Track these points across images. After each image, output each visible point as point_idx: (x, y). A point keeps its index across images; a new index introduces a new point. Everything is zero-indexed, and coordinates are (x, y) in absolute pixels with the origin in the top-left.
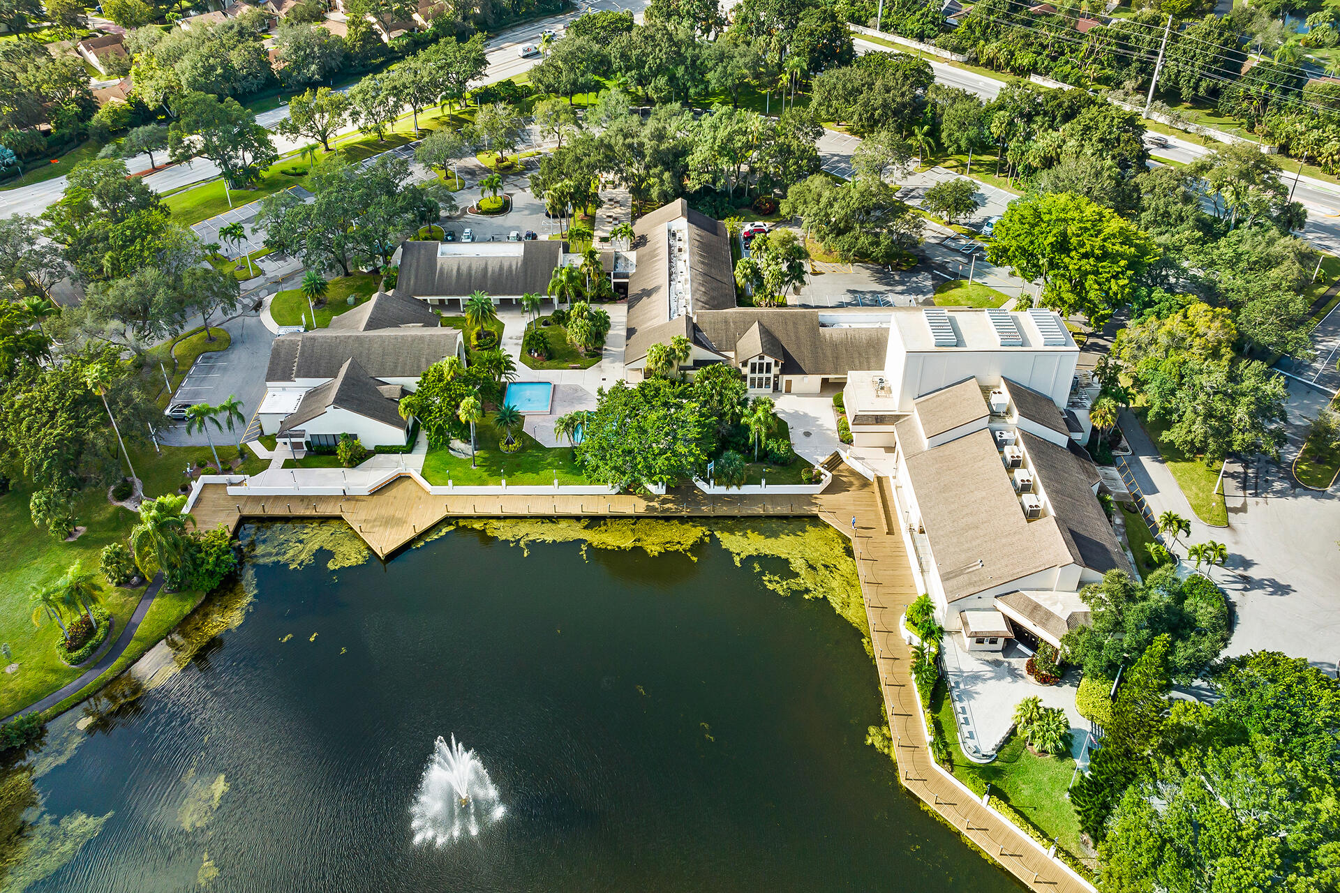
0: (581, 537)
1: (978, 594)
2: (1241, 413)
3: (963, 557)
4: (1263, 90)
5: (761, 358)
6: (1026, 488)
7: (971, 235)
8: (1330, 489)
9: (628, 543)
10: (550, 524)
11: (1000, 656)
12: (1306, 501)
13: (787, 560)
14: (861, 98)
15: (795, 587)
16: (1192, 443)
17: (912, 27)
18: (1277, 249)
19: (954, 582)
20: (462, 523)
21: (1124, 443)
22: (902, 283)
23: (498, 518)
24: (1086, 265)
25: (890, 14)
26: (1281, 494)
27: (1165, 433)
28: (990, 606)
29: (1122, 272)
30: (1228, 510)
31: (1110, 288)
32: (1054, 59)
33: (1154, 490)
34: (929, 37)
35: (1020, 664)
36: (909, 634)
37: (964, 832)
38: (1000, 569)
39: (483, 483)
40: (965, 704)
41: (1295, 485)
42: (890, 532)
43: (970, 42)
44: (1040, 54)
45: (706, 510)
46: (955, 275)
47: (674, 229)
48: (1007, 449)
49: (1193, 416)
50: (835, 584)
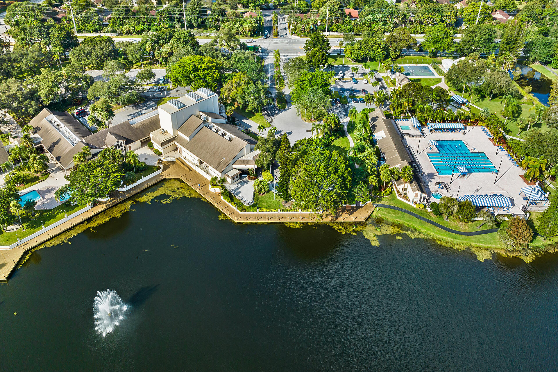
0: (88, 227)
1: (228, 167)
2: (262, 95)
3: (218, 160)
4: (217, 17)
5: (118, 142)
6: (224, 135)
7: (157, 85)
8: (287, 108)
9: (107, 219)
10: (72, 231)
11: (240, 181)
12: (284, 112)
13: (164, 194)
14: (93, 54)
15: (172, 199)
16: (255, 108)
17: (92, 28)
18: (246, 55)
19: (220, 167)
20: (33, 250)
21: (236, 119)
22: (145, 106)
23: (48, 240)
24: (205, 72)
25: (79, 26)
26: (278, 114)
27: (246, 109)
28: (232, 168)
29: (215, 71)
30: (270, 122)
31: (214, 77)
32: (149, 25)
33: (250, 126)
34: (100, 30)
35: (246, 179)
36: (214, 189)
37: (257, 221)
38: (231, 156)
39: (33, 233)
40: (239, 195)
41: (280, 110)
42: (190, 170)
43: (117, 28)
44: (143, 25)
45: (128, 195)
46: (160, 98)
47: (49, 119)
48: (213, 129)
49: (252, 101)
50: (183, 192)
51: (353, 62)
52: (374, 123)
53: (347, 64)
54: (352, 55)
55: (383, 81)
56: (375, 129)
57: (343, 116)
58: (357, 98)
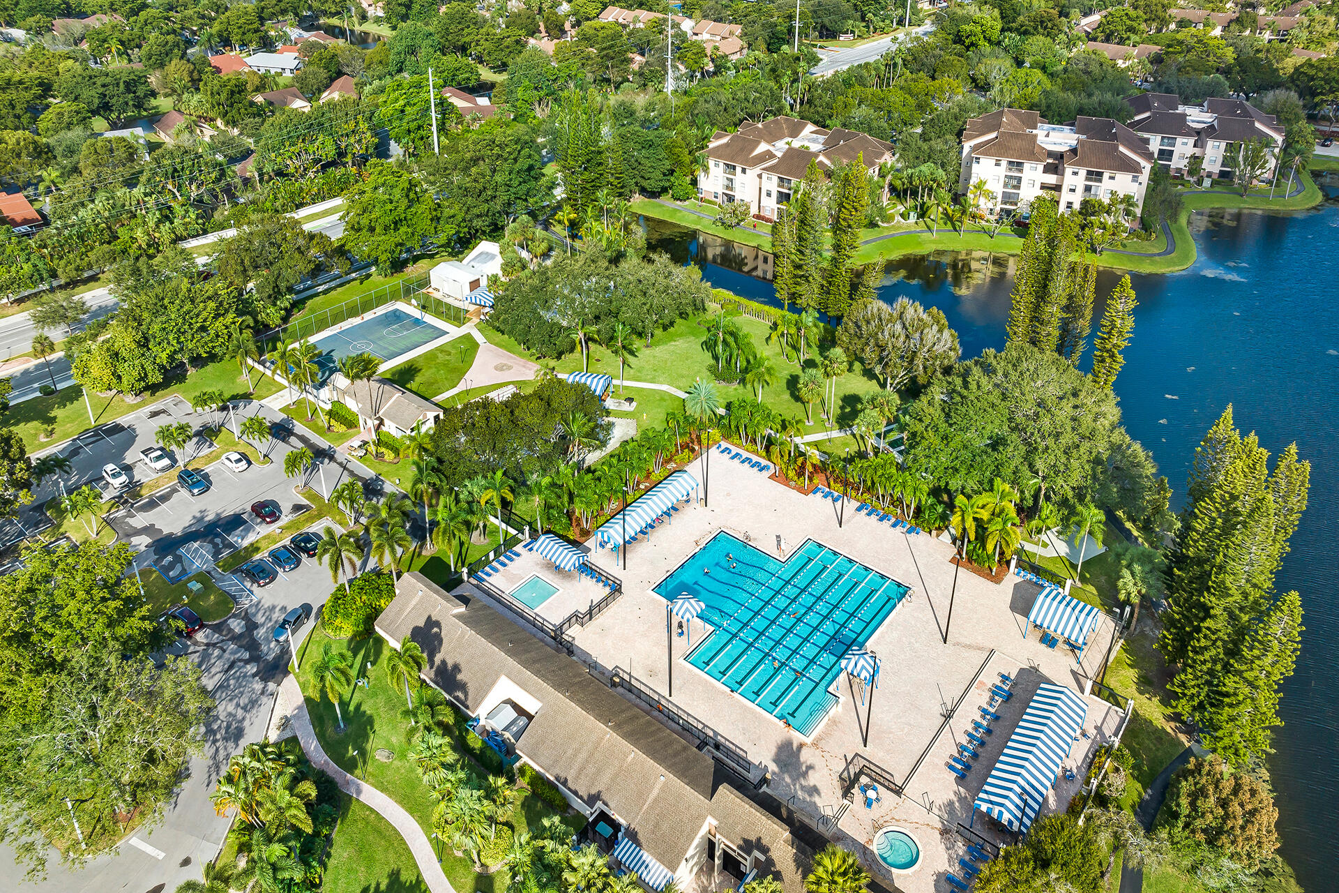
51: (130, 399)
52: (438, 659)
53: (108, 420)
54: (119, 377)
55: (299, 428)
56: (463, 687)
57: (258, 686)
58: (257, 557)
